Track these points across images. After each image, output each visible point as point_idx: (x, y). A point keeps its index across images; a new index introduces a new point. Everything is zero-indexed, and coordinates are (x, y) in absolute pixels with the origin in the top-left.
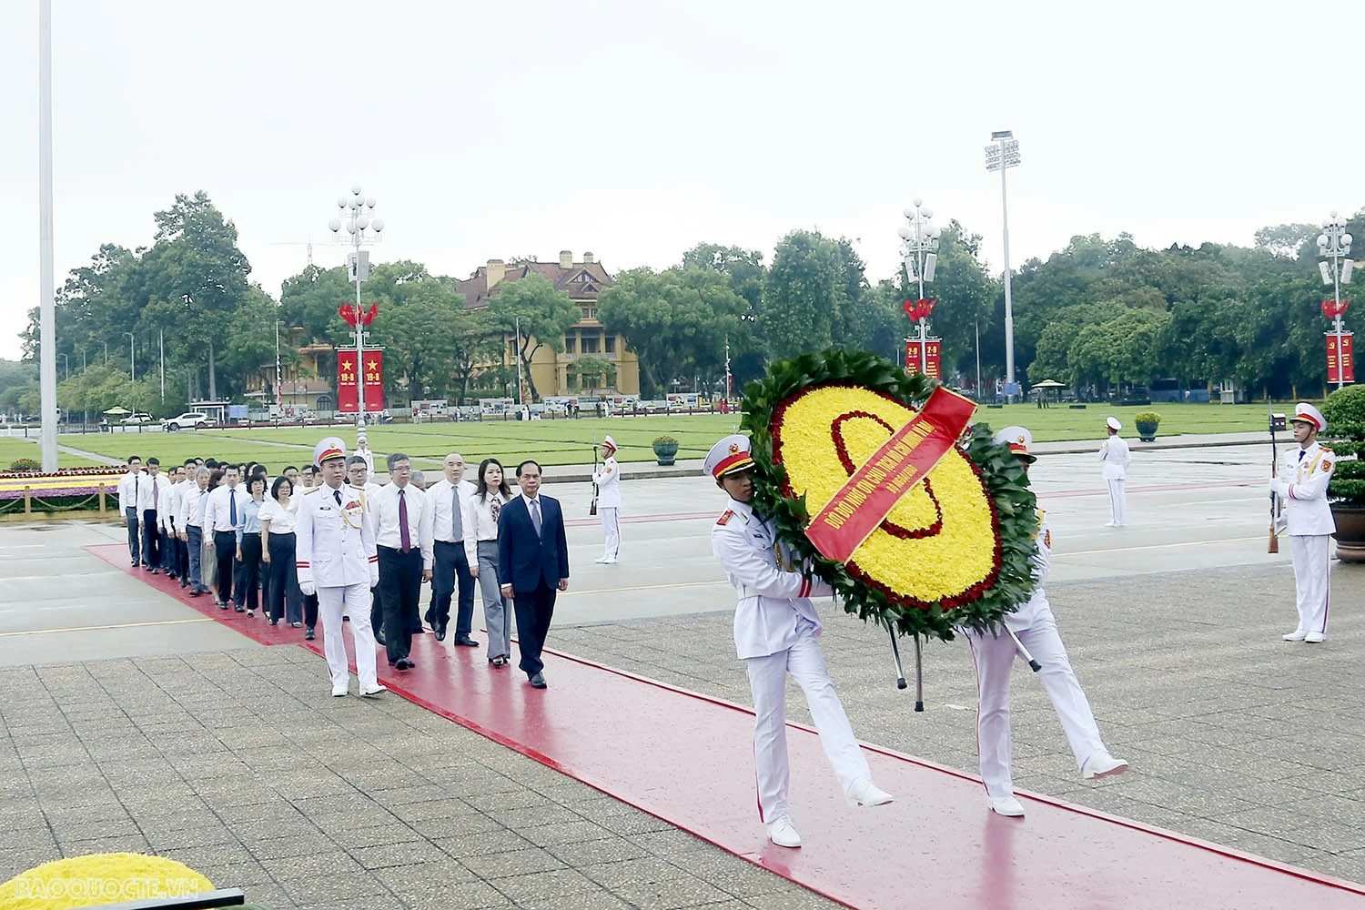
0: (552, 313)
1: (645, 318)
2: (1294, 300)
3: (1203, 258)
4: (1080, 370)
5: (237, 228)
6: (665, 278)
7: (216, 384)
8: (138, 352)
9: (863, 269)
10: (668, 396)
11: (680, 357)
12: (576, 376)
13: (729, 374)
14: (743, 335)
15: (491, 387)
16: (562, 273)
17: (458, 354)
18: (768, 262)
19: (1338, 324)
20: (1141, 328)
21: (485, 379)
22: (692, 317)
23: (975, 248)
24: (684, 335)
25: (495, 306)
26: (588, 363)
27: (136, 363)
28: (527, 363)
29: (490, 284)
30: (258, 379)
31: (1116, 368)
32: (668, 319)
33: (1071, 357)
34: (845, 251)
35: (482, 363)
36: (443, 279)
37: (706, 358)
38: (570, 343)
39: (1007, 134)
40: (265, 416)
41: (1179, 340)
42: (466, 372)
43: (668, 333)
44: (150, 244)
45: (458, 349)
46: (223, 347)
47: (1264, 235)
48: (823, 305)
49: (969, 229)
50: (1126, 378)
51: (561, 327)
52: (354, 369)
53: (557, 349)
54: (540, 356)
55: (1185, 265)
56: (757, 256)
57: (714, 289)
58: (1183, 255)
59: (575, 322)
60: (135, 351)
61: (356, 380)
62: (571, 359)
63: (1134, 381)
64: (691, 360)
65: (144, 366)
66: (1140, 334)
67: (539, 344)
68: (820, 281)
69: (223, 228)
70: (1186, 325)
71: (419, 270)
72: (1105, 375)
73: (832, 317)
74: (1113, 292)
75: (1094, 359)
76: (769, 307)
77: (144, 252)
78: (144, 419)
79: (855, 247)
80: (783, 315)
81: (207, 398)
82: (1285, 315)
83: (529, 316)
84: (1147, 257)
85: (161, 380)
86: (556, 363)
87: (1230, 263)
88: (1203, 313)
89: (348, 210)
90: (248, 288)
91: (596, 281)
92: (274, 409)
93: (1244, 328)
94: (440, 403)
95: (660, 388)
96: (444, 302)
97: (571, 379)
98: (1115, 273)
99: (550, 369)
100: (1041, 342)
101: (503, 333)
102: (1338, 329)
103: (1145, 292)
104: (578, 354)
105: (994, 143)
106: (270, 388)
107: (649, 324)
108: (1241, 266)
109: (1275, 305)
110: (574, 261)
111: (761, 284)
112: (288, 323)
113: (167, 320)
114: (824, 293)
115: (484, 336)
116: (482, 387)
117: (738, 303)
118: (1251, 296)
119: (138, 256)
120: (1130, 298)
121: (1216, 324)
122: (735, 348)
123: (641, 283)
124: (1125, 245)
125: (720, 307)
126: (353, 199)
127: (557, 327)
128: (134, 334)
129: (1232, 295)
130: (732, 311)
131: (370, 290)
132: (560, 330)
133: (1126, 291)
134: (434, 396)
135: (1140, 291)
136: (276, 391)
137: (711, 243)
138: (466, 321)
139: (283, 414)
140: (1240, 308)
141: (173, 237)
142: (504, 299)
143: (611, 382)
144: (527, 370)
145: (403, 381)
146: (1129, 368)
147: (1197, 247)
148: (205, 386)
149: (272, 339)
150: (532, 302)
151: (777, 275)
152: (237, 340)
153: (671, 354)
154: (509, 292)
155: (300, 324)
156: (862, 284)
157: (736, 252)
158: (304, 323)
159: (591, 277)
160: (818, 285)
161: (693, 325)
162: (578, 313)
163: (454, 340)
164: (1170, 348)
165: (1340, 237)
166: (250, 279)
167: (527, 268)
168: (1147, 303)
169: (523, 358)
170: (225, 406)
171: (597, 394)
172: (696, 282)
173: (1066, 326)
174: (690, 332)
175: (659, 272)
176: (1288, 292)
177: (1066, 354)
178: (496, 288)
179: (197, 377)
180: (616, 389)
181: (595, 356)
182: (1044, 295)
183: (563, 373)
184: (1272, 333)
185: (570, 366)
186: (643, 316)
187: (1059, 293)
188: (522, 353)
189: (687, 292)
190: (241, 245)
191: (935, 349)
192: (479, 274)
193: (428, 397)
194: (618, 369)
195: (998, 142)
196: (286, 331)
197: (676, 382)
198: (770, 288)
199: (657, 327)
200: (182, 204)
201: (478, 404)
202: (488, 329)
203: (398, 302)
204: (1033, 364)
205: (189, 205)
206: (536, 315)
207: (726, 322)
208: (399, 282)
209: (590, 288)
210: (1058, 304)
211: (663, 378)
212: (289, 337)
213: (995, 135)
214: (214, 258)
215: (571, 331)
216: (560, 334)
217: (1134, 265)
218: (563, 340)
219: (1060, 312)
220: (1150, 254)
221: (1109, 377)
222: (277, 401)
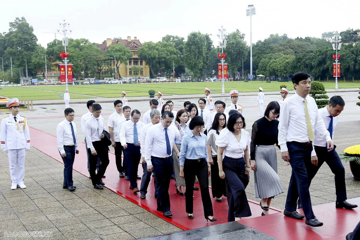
0: (125, 54)
1: (151, 56)
2: (328, 53)
3: (305, 41)
4: (270, 72)
5: (33, 28)
6: (157, 45)
7: (28, 73)
8: (5, 63)
9: (212, 43)
10: (157, 77)
11: (161, 66)
12: (131, 72)
13: (174, 72)
14: (178, 61)
15: (108, 74)
16: (128, 43)
17: (98, 65)
18: (186, 40)
19: (337, 61)
20: (287, 61)
21: (106, 72)
22: (164, 55)
23: (243, 37)
24: (161, 61)
25: (108, 52)
26: (135, 68)
27: (4, 66)
28: (118, 68)
29: (108, 45)
30: (41, 71)
31: (280, 72)
32: (157, 56)
33: (268, 68)
34: (207, 37)
35: (105, 68)
36: (94, 44)
37: (168, 67)
38: (130, 62)
39: (252, 6)
40: (42, 82)
41: (297, 64)
42: (100, 70)
43: (157, 60)
44: (7, 32)
45: (98, 63)
46: (30, 62)
47: (324, 35)
48: (200, 53)
49: (242, 32)
50: (282, 74)
51: (127, 58)
52: (65, 70)
53: (126, 64)
54: (121, 66)
55: (300, 43)
56: (183, 39)
57: (170, 48)
58: (300, 40)
59: (131, 57)
60: (4, 63)
61: (65, 73)
62: (130, 67)
63: (285, 75)
64: (164, 67)
65: (6, 67)
66: (286, 62)
67: (121, 62)
68: (200, 46)
69: (29, 28)
70: (299, 60)
71: (87, 41)
72: (277, 73)
73: (203, 56)
74: (280, 51)
75: (274, 69)
76: (185, 53)
77: (5, 34)
78: (7, 83)
79: (210, 37)
80: (189, 56)
81: (26, 77)
82: (326, 58)
83: (118, 55)
84: (290, 41)
85: (12, 71)
86: (126, 68)
87: (313, 43)
88: (303, 56)
89: (62, 25)
90: (37, 45)
91: (137, 45)
92: (45, 80)
93: (315, 61)
94: (93, 79)
95: (155, 75)
96: (94, 50)
97: (130, 72)
98: (281, 45)
99: (125, 69)
100: (260, 64)
101: (111, 59)
102: (337, 62)
103: (289, 50)
104: (132, 65)
105: (249, 8)
106: (44, 74)
107: (152, 58)
108: (316, 43)
109: (323, 55)
110: (131, 39)
111: (184, 46)
112: (49, 56)
113: (13, 54)
114: (201, 50)
115: (105, 60)
116: (105, 74)
117: (177, 52)
118: (317, 52)
119: (4, 35)
120: (285, 52)
121: (307, 60)
122: (176, 64)
123: (150, 46)
124: (285, 37)
125: (172, 53)
126: (63, 22)
127: (126, 58)
128: (3, 58)
129: (312, 52)
130: (175, 54)
131: (73, 47)
132: (127, 59)
133: (283, 50)
134: (92, 77)
135: (288, 50)
136: (46, 75)
137: (170, 35)
138: (101, 56)
139: (48, 81)
140: (314, 55)
141: (15, 30)
142: (111, 50)
143: (142, 73)
144: (118, 70)
145: (83, 73)
146: (283, 72)
147: (304, 38)
148: (25, 73)
149: (44, 59)
150: (119, 51)
151: (188, 44)
152: (34, 60)
153: (158, 66)
154: (113, 48)
155: (52, 56)
156: (212, 47)
157: (177, 37)
158: (54, 56)
159: (136, 44)
160: (199, 47)
161: (164, 58)
162: (132, 54)
163: (97, 61)
164: (294, 66)
165: (338, 37)
166: (38, 43)
167: (118, 41)
168: (289, 54)
169: (117, 66)
170: (31, 79)
171: (138, 77)
172: (165, 46)
173: (267, 60)
174: (163, 60)
175: (155, 43)
176: (327, 51)
177: (266, 67)
178: (109, 46)
179: (22, 71)
180: (143, 75)
181: (137, 66)
182: (261, 51)
183: (128, 71)
184: (322, 62)
185: (130, 69)
186: (150, 55)
187: (266, 50)
188: (116, 65)
189: (163, 48)
190: (34, 33)
191: (226, 66)
192: (105, 42)
193: (90, 77)
194: (143, 70)
195: (250, 8)
196: (48, 58)
197: (160, 74)
198: (186, 48)
199: (154, 58)
200: (18, 20)
201: (104, 79)
202: (107, 58)
203: (81, 50)
204: (257, 70)
205: (20, 20)
206: (120, 55)
207: (173, 57)
208: (81, 44)
209: (136, 47)
210: (265, 53)
211: (156, 73)
212: (50, 60)
213: (249, 6)
214: (27, 36)
215: (130, 59)
216: (127, 60)
217: (286, 43)
218: (128, 62)
219: (265, 56)
220: (291, 40)
221: (278, 74)
222: (46, 78)
